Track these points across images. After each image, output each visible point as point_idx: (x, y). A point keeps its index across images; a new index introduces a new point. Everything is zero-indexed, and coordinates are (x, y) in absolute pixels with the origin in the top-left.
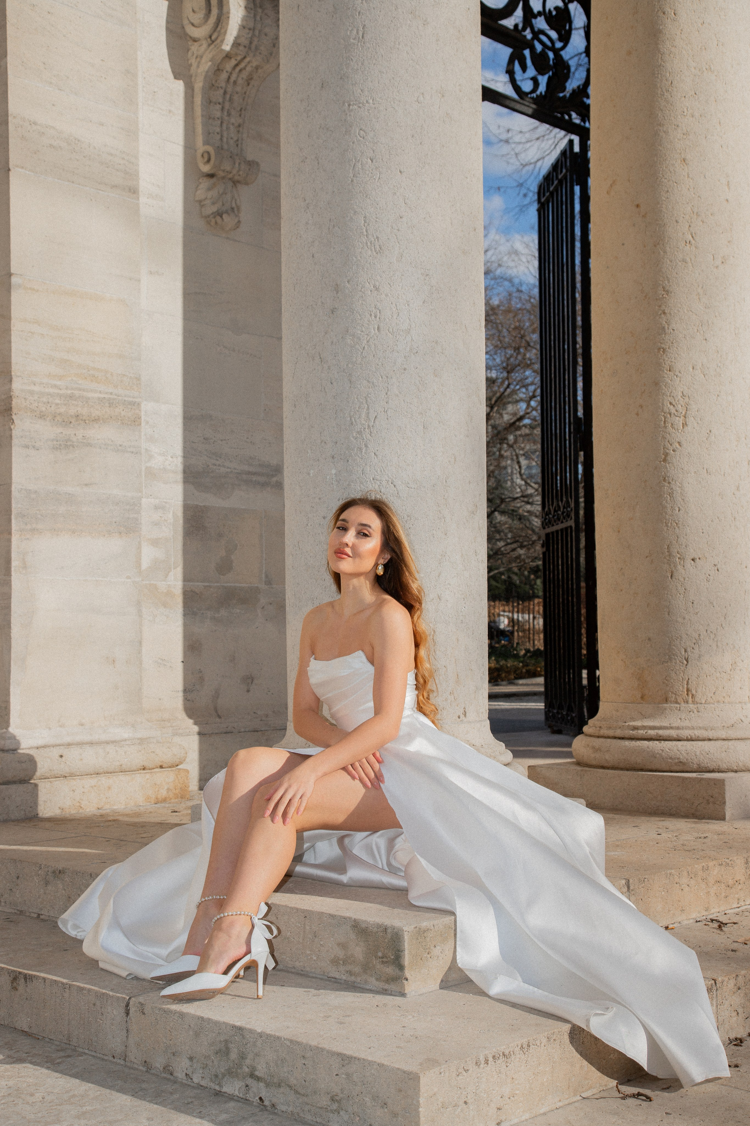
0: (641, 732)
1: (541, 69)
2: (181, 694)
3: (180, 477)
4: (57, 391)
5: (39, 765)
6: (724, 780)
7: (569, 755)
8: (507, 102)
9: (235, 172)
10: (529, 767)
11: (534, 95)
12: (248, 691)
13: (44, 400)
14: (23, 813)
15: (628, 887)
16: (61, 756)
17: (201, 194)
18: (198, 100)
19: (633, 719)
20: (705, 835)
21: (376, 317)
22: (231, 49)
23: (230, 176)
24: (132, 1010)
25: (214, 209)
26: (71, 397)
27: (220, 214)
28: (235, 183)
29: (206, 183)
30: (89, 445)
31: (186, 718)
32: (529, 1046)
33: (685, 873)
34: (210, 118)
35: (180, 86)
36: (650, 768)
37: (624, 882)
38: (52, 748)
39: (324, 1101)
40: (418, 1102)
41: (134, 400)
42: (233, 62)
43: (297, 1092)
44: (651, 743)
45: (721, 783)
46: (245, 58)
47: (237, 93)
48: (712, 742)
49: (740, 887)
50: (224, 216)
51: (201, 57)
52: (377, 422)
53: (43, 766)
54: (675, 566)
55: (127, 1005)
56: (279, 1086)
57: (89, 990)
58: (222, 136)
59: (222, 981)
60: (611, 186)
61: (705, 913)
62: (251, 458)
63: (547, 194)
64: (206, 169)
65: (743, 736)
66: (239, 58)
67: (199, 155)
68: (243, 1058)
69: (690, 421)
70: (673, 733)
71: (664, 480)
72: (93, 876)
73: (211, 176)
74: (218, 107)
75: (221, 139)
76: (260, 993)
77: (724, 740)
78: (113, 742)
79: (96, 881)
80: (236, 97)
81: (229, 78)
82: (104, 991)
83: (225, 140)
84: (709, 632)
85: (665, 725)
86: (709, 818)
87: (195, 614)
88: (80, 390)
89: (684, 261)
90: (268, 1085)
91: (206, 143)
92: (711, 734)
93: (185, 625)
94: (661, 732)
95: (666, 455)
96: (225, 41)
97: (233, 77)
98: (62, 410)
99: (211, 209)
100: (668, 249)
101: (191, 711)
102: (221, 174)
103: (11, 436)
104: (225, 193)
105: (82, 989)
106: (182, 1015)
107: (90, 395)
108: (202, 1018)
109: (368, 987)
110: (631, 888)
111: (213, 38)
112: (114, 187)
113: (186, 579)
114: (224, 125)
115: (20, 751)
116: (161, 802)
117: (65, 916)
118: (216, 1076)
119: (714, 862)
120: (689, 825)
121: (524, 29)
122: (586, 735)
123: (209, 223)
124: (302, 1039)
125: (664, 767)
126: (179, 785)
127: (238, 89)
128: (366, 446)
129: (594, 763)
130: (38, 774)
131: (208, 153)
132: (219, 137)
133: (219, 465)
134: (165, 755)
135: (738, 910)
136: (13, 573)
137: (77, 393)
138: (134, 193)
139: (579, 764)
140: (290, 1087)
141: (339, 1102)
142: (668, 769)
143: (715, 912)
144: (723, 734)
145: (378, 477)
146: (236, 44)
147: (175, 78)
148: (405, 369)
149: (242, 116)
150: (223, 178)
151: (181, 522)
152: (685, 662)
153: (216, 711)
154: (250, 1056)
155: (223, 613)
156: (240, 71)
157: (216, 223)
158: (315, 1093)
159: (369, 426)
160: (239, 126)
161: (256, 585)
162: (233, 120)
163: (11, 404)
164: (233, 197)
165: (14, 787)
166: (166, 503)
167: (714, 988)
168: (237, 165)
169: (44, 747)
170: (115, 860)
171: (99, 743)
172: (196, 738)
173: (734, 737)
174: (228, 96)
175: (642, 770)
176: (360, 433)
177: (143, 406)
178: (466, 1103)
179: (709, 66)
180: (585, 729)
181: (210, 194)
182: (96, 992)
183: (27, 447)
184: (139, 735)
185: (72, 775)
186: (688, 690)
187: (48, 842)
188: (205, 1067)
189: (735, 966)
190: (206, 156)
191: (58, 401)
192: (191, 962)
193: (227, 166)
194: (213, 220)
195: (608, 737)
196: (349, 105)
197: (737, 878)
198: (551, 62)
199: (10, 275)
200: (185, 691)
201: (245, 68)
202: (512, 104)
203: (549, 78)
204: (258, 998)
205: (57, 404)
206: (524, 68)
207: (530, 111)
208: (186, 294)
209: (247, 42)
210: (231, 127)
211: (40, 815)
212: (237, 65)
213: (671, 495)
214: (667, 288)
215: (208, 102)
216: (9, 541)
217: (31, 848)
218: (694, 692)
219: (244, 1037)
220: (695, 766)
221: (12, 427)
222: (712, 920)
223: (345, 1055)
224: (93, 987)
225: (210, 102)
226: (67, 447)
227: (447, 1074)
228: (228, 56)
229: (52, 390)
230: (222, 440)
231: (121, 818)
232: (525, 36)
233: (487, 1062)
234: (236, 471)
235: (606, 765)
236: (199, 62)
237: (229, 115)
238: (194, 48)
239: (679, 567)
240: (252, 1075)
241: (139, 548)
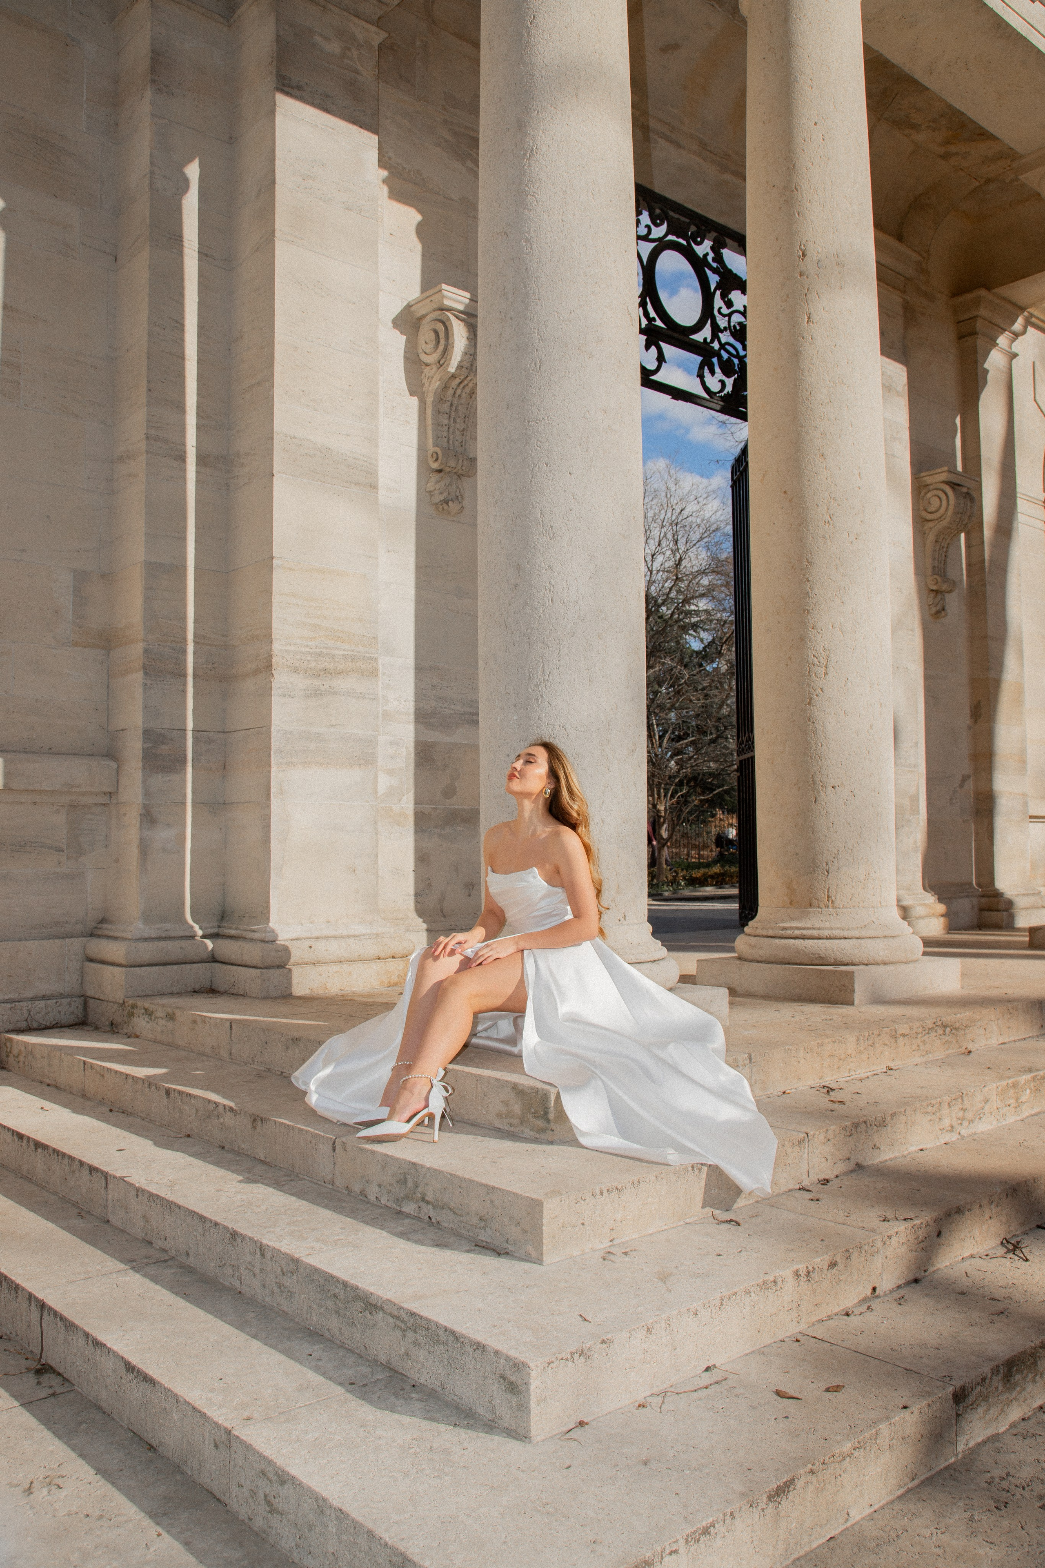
0: (789, 932)
1: (727, 372)
2: (413, 898)
3: (412, 717)
4: (308, 650)
5: (292, 955)
6: (853, 972)
7: (732, 950)
8: (698, 401)
9: (459, 467)
10: (698, 960)
11: (722, 394)
12: (469, 895)
13: (298, 657)
14: (280, 992)
15: (750, 1060)
16: (311, 947)
17: (430, 486)
18: (429, 412)
19: (783, 921)
20: (831, 1018)
21: (550, 591)
22: (456, 371)
23: (455, 471)
24: (337, 1147)
25: (442, 498)
26: (320, 655)
27: (446, 502)
28: (459, 476)
29: (435, 477)
30: (335, 693)
31: (417, 917)
32: (639, 1182)
33: (802, 1049)
34: (439, 425)
35: (415, 401)
36: (795, 961)
37: (746, 1056)
38: (303, 940)
39: (475, 1220)
40: (542, 1222)
41: (372, 656)
42: (457, 381)
43: (455, 1213)
44: (797, 942)
45: (851, 975)
46: (467, 377)
47: (462, 404)
48: (848, 940)
49: (852, 1060)
50: (450, 503)
51: (432, 378)
52: (551, 678)
53: (296, 954)
54: (819, 792)
55: (334, 1143)
56: (443, 1208)
57: (307, 1131)
58: (449, 439)
59: (405, 1128)
60: (764, 475)
61: (818, 1081)
62: (472, 701)
63: (738, 473)
64: (435, 466)
65: (874, 935)
66: (462, 378)
67: (429, 456)
68: (416, 1187)
69: (831, 671)
70: (815, 933)
71: (809, 720)
72: (320, 1043)
73: (440, 471)
74: (446, 416)
75: (448, 442)
76: (436, 1138)
77: (857, 938)
78: (353, 936)
79: (323, 1046)
80: (460, 408)
81: (454, 393)
82: (317, 1132)
83: (451, 442)
84: (846, 848)
85: (808, 926)
86: (842, 1004)
87: (423, 831)
88: (327, 648)
89: (824, 537)
90: (434, 1207)
91: (436, 445)
92: (846, 934)
93: (416, 841)
94: (805, 932)
95: (811, 699)
96: (451, 364)
97: (459, 392)
98: (313, 665)
99: (438, 498)
100: (811, 528)
101: (420, 912)
102: (448, 469)
103: (271, 688)
104: (451, 484)
105: (300, 1130)
106: (373, 1153)
107: (336, 652)
108: (388, 1155)
109: (524, 1136)
110: (753, 1060)
111: (441, 363)
112: (358, 484)
113: (416, 803)
114: (451, 431)
115: (278, 942)
116: (393, 986)
117: (296, 1074)
118: (398, 1199)
119: (829, 1040)
120: (822, 1009)
121: (712, 341)
122: (746, 934)
123: (437, 509)
124: (460, 1173)
125: (806, 961)
127: (463, 401)
128: (542, 696)
129: (750, 957)
130: (292, 961)
131: (437, 453)
132: (446, 440)
133: (445, 708)
134: (397, 947)
135: (848, 1078)
136: (272, 798)
137: (324, 651)
138: (374, 487)
139: (739, 958)
140: (451, 1210)
141: (485, 1221)
142: (810, 963)
143: (828, 1081)
144: (856, 933)
145: (552, 722)
146: (460, 367)
147: (411, 395)
148: (574, 633)
150: (449, 472)
151: (413, 755)
152: (826, 873)
153: (442, 912)
154: (422, 1185)
155: (448, 830)
156: (464, 387)
157: (443, 509)
158: (468, 1213)
159: (544, 681)
160: (464, 430)
162: (458, 426)
163: (271, 661)
164: (458, 487)
165: (272, 971)
166: (401, 739)
167: (807, 1140)
168: (460, 462)
169: (297, 939)
170: (341, 1031)
171: (342, 937)
172: (425, 934)
173: (866, 935)
174: (454, 408)
175: (789, 964)
176: (537, 686)
177: (380, 661)
178: (583, 1224)
179: (842, 379)
180: (746, 929)
181: (438, 487)
182: (312, 1133)
183: (284, 696)
184: (375, 931)
185: (319, 962)
186: (828, 897)
187: (294, 1016)
188: (389, 1192)
189: (828, 1122)
190: (435, 455)
191: (309, 658)
192: (384, 1112)
193: (452, 463)
194: (441, 507)
195: (763, 936)
196: (529, 422)
197: (849, 1052)
198: (736, 368)
199: (272, 558)
200: (416, 895)
201: (467, 385)
202: (703, 402)
203: (735, 380)
204: (434, 1142)
205: (309, 661)
206: (713, 373)
207: (718, 408)
208: (418, 567)
209: (468, 365)
210: (457, 431)
211: (294, 994)
212: (461, 383)
213: (815, 733)
214: (810, 560)
215: (438, 412)
216: (270, 772)
217: (279, 1020)
218: (833, 898)
219: (417, 1171)
220: (832, 960)
221: (272, 680)
222: (824, 1087)
223: (490, 1186)
224: (309, 1129)
225: (439, 412)
226: (316, 695)
227: (567, 1202)
228: (453, 376)
229: (303, 649)
230: (447, 687)
231: (356, 998)
232: (713, 347)
233: (602, 1194)
235: (760, 959)
236: (430, 382)
237: (455, 422)
238: (427, 370)
239: (822, 794)
240: (423, 1199)
241: (376, 777)
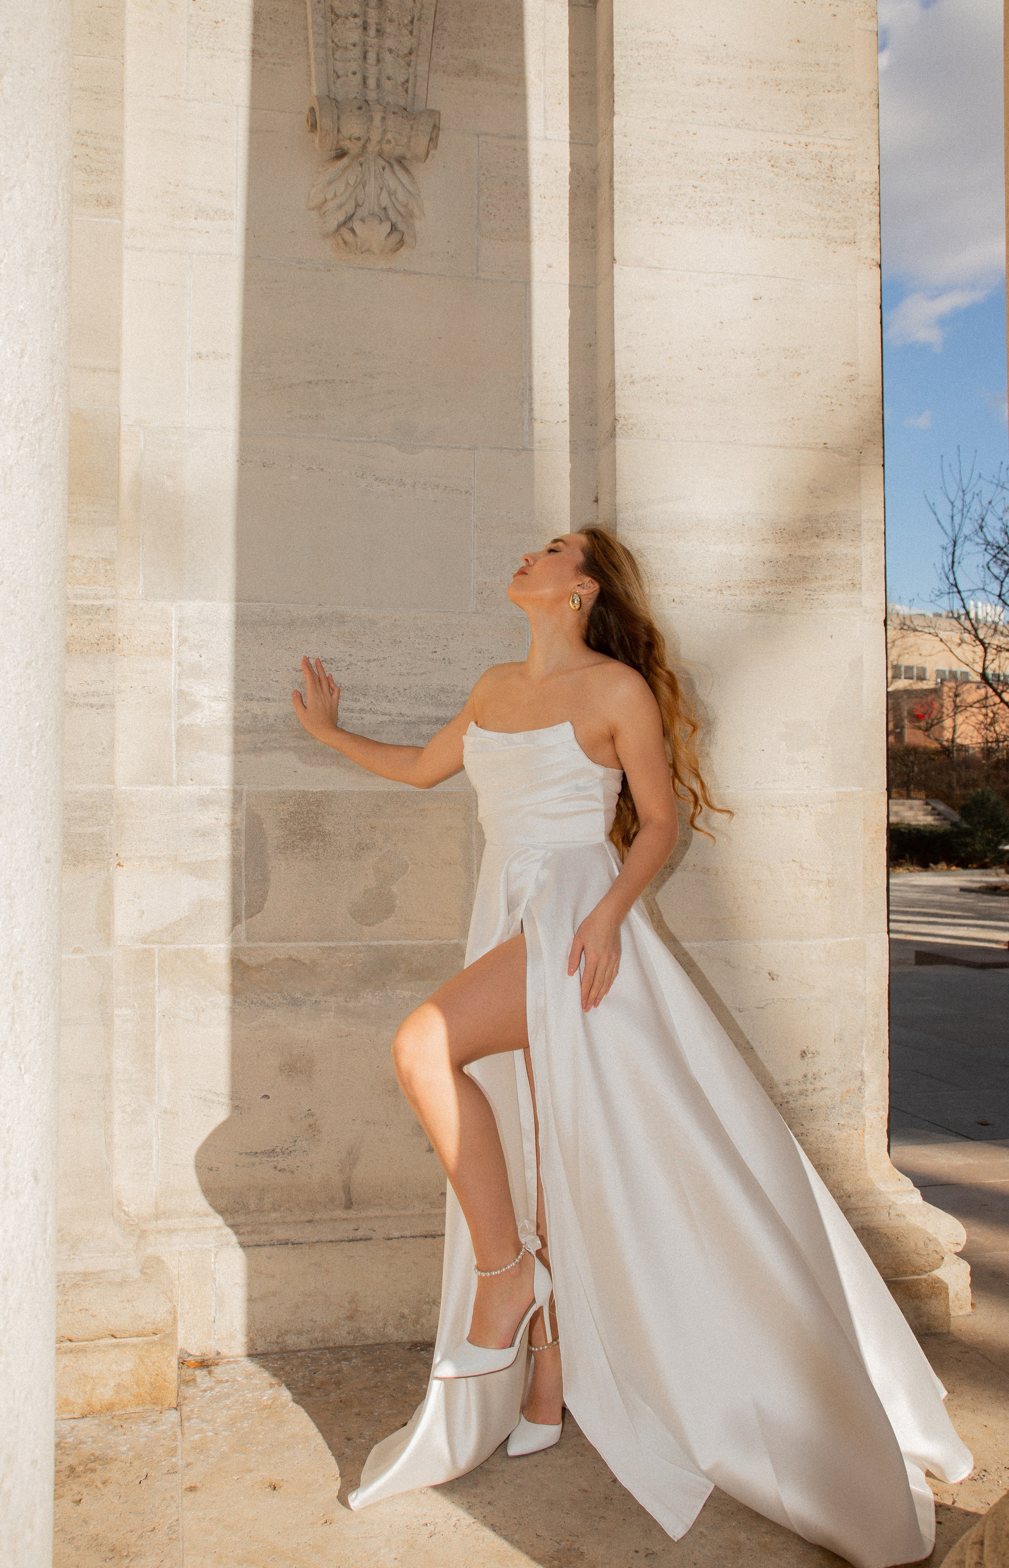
18: (310, 19)
23: (372, 146)
27: (350, 224)
29: (329, 172)
41: (97, 603)
50: (356, 227)
58: (365, 79)
73: (341, 157)
75: (363, 84)
83: (372, 82)
99: (335, 219)
102: (357, 148)
104: (362, 182)
114: (370, 56)
123: (339, 246)
126: (147, 1377)
132: (357, 81)
133: (361, 710)
138: (109, 204)
149: (415, 33)
150: (359, 154)
153: (347, 1195)
155: (368, 998)
157: (345, 242)
160: (409, 52)
161: (456, 941)
162: (389, 43)
168: (377, 121)
181: (335, 192)
190: (311, 117)
194: (340, 239)
210: (388, 57)
215: (330, 17)
225: (336, 16)
230: (369, 661)
234: (403, 719)
237: (380, 34)
